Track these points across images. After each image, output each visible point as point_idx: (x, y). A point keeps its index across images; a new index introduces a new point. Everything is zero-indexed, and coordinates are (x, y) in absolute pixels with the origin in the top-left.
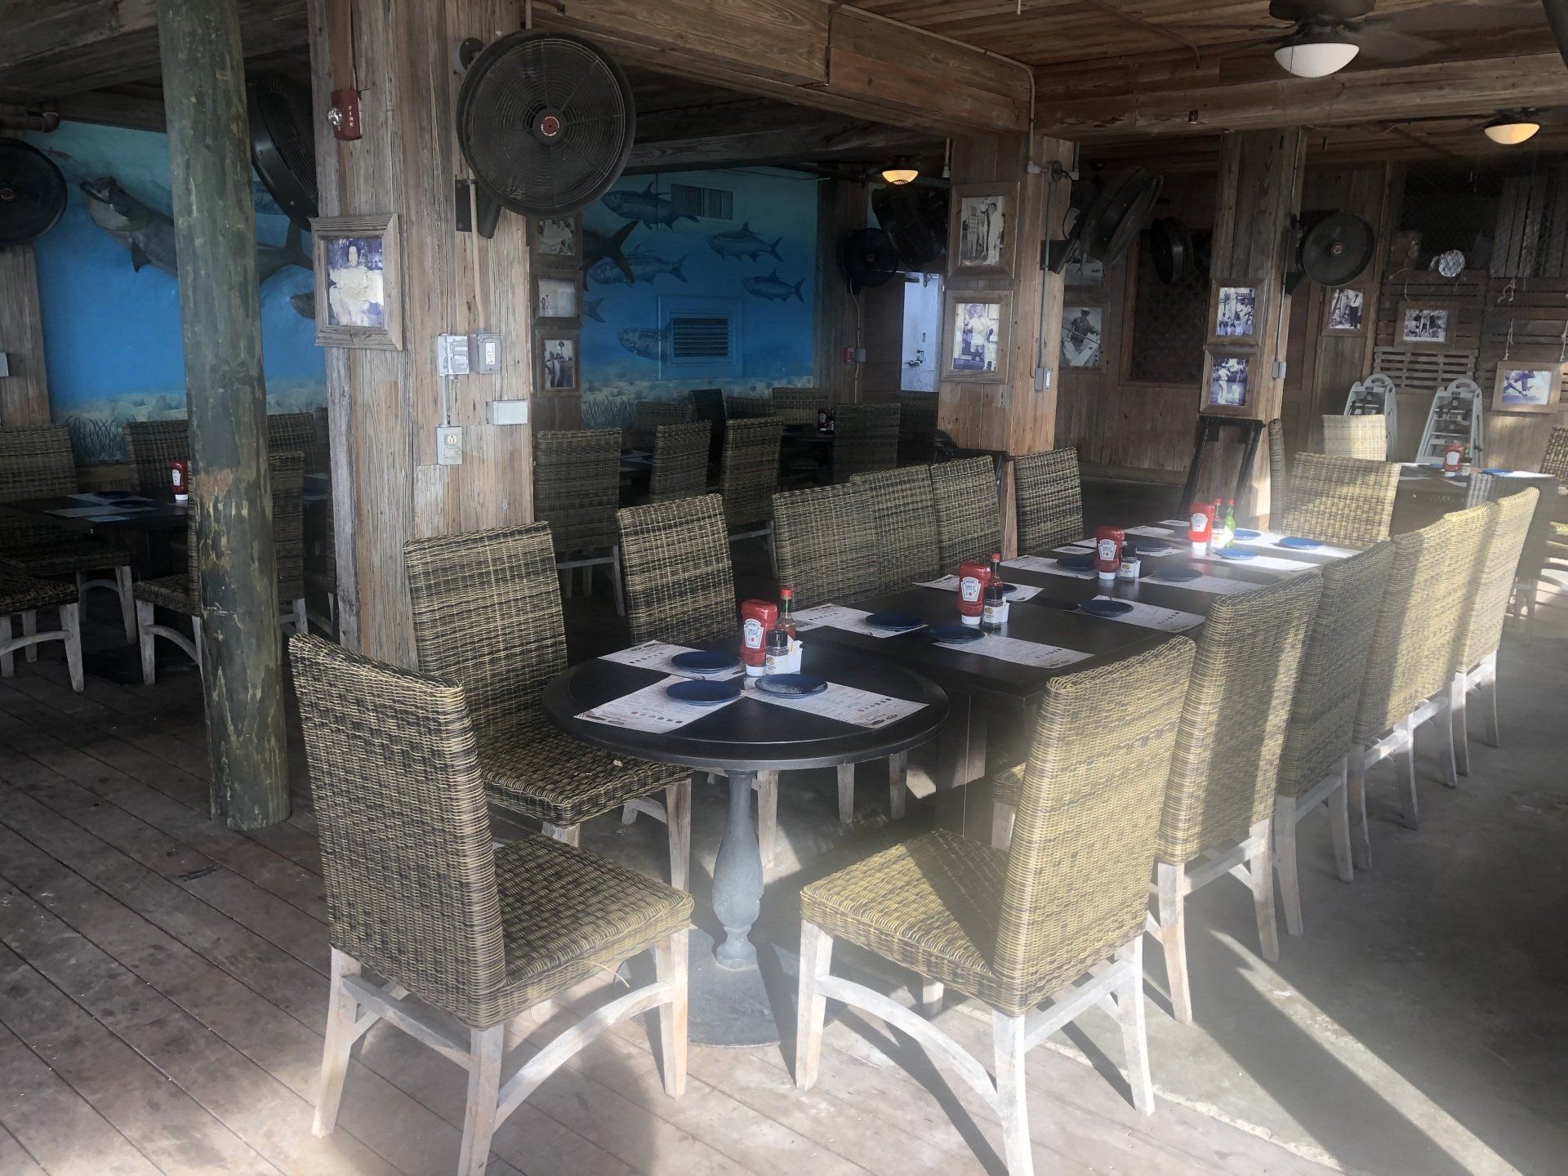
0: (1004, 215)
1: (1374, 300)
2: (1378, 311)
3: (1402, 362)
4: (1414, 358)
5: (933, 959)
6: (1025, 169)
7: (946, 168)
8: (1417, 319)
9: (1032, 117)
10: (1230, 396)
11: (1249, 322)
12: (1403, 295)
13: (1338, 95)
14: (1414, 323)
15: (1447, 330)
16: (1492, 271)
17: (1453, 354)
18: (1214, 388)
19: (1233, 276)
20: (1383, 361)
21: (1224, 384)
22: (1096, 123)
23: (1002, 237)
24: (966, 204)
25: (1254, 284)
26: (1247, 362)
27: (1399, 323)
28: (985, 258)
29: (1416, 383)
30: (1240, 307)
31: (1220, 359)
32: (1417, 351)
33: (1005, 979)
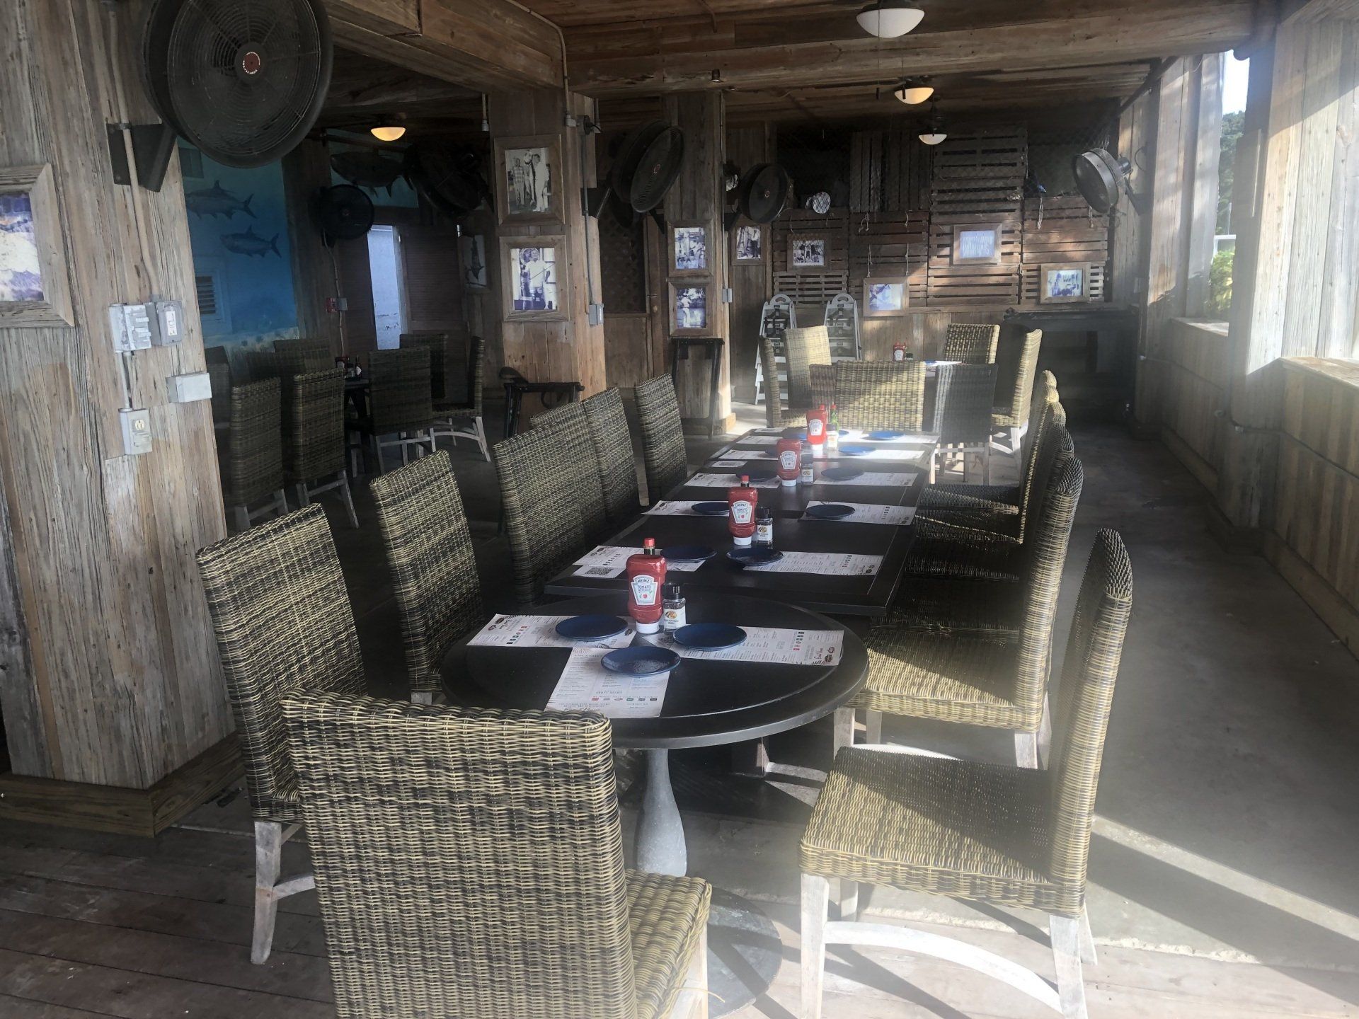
0: (548, 165)
1: (769, 234)
2: (773, 242)
3: (795, 283)
4: (803, 280)
5: (978, 881)
6: (565, 124)
7: (485, 122)
8: (802, 248)
9: (566, 75)
10: (693, 321)
11: (702, 257)
12: (789, 229)
13: (837, 58)
14: (800, 252)
15: (824, 256)
16: (852, 208)
17: (831, 274)
18: (680, 314)
19: (684, 218)
20: (781, 283)
21: (687, 310)
22: (627, 81)
23: (549, 185)
24: (510, 156)
25: (702, 223)
26: (704, 290)
27: (789, 252)
28: (534, 205)
29: (806, 299)
30: (693, 244)
31: (682, 290)
32: (806, 273)
33: (1066, 884)
